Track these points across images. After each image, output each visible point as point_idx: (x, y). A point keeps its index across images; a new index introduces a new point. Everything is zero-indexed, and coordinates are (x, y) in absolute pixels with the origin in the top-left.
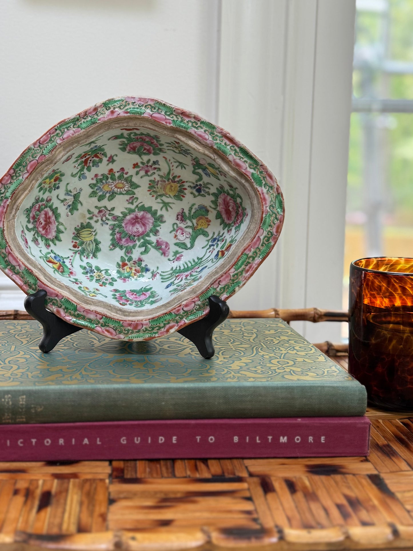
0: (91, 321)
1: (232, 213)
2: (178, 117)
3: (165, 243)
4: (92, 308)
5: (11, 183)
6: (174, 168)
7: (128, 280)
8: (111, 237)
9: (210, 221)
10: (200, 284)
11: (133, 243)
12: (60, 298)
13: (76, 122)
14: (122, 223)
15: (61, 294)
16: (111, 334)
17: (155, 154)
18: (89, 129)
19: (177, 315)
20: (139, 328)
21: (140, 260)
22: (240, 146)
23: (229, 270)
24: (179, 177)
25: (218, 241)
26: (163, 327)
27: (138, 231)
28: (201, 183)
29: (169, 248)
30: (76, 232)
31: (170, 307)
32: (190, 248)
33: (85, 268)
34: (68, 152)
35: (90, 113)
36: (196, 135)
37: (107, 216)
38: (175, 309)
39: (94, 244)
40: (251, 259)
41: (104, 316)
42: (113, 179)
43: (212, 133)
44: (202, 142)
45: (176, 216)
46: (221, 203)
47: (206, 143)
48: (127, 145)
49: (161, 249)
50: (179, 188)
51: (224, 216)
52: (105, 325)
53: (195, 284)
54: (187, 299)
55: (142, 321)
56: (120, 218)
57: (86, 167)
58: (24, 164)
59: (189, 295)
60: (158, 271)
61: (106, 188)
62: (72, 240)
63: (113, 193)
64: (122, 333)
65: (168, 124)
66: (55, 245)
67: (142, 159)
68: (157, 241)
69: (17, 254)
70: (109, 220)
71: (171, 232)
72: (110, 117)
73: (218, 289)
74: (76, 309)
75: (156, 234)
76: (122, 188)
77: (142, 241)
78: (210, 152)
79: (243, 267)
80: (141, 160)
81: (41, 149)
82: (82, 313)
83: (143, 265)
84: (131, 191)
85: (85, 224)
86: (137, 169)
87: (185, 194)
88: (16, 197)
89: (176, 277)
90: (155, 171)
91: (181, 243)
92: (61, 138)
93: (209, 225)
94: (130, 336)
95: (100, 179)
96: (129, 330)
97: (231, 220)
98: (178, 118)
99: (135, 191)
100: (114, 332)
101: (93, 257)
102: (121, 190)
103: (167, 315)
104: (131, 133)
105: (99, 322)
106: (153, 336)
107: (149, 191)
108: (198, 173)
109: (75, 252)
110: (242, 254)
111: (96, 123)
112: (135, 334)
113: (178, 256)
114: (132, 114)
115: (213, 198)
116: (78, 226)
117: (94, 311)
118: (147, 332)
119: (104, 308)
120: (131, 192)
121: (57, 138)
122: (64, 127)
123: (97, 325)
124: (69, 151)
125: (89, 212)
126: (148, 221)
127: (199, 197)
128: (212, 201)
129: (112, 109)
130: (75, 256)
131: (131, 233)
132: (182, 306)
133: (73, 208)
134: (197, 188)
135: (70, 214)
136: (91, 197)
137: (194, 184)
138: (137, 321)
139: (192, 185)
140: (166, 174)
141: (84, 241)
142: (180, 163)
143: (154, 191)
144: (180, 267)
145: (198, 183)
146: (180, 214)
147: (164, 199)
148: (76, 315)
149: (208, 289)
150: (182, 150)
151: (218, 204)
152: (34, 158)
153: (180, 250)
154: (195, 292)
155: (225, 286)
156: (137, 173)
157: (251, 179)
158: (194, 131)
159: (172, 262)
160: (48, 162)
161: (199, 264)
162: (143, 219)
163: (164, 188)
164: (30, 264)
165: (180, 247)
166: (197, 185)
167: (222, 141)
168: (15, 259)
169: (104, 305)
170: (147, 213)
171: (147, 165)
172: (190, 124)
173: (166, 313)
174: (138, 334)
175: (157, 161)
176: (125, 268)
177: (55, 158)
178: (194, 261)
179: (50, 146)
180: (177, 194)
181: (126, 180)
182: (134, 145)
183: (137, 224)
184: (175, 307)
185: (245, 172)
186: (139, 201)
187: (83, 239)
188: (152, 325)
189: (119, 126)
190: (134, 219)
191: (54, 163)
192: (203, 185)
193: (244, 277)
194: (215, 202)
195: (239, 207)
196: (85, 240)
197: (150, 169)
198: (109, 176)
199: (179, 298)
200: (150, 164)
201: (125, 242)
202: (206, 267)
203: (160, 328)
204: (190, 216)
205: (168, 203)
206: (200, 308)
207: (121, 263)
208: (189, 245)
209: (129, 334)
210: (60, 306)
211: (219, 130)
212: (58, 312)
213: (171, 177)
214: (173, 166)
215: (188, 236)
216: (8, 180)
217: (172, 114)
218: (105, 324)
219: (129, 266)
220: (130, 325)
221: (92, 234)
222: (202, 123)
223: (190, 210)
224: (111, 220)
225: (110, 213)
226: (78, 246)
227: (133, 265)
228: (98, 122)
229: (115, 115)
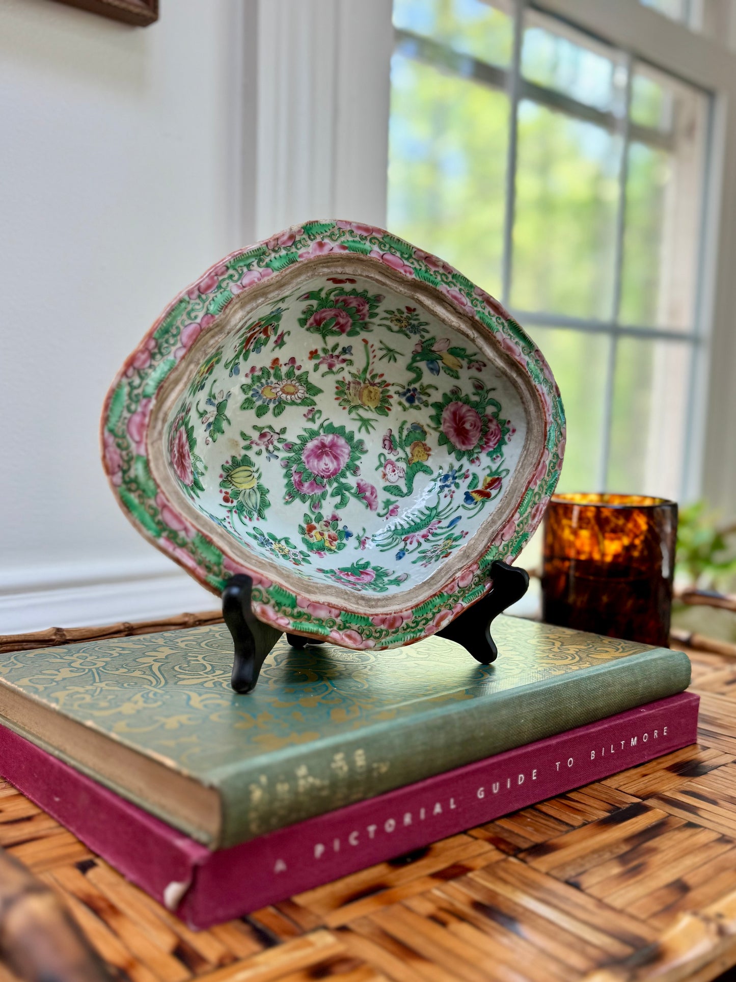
0: (320, 621)
1: (471, 433)
2: (421, 263)
3: (370, 488)
4: (322, 599)
5: (151, 366)
6: (376, 360)
7: (325, 554)
8: (286, 481)
9: (430, 449)
10: (472, 542)
11: (321, 489)
12: (266, 586)
13: (262, 257)
14: (300, 454)
15: (267, 578)
16: (354, 640)
17: (350, 334)
18: (285, 271)
19: (451, 596)
20: (397, 624)
21: (335, 519)
22: (509, 318)
23: (513, 516)
24: (382, 375)
25: (454, 478)
26: (431, 619)
27: (328, 469)
28: (417, 386)
29: (376, 497)
30: (225, 474)
31: (435, 584)
32: (406, 495)
33: (255, 537)
34: (248, 313)
35: (284, 243)
36: (450, 296)
37: (276, 443)
38: (447, 586)
39: (259, 495)
40: (537, 497)
41: (343, 610)
42: (278, 377)
43: (469, 295)
44: (458, 308)
45: (381, 442)
46: (447, 418)
47: (464, 310)
48: (311, 315)
49: (365, 498)
50: (381, 395)
51: (454, 439)
52: (345, 627)
53: (464, 543)
54: (461, 568)
55: (401, 612)
56: (297, 446)
57: (244, 351)
58: (174, 332)
59: (460, 561)
60: (366, 535)
61: (268, 394)
62: (219, 489)
63: (280, 403)
64: (372, 638)
65: (408, 275)
66: (198, 497)
67: (325, 342)
68: (359, 485)
69: (177, 509)
70: (278, 449)
71: (377, 469)
72: (318, 253)
73: (501, 548)
74: (294, 604)
75: (355, 472)
76: (292, 394)
77: (335, 485)
78: (467, 326)
79: (529, 510)
80: (324, 345)
81: (204, 302)
82: (305, 610)
83: (340, 527)
84: (309, 398)
85: (239, 458)
86: (315, 362)
87: (391, 405)
88: (164, 393)
89: (405, 540)
90: (344, 365)
91: (393, 486)
92: (239, 283)
93: (429, 455)
94: (383, 641)
95: (258, 376)
96: (381, 632)
97: (470, 444)
98: (420, 266)
99: (316, 399)
100: (358, 637)
101: (259, 518)
102: (293, 396)
103: (436, 597)
104: (335, 289)
105: (334, 623)
106: (418, 636)
107: (337, 399)
108: (417, 368)
109: (229, 509)
110: (526, 489)
111: (297, 261)
112: (391, 637)
113: (391, 507)
114: (352, 252)
115: (432, 411)
116: (227, 462)
117: (326, 604)
118: (408, 630)
119: (337, 596)
120: (309, 401)
121: (232, 284)
122: (242, 264)
123: (332, 629)
124: (252, 310)
125: (244, 436)
126: (342, 451)
127: (412, 410)
128: (431, 417)
129: (319, 239)
130: (232, 517)
131: (317, 473)
132: (457, 581)
133: (215, 428)
134: (409, 394)
135: (210, 439)
136: (244, 408)
137: (404, 387)
138: (395, 613)
139: (401, 390)
140: (361, 371)
141: (240, 489)
142: (390, 350)
143: (345, 400)
144: (401, 525)
145: (411, 387)
146: (388, 438)
147: (361, 412)
148: (295, 614)
149: (487, 549)
150: (411, 324)
151: (442, 421)
152: (193, 320)
153: (393, 498)
154: (468, 557)
155: (509, 543)
156: (316, 368)
157: (527, 372)
158: (447, 289)
159: (385, 518)
160: (216, 330)
161: (436, 517)
162: (334, 448)
163: (361, 397)
164: (203, 526)
165: (391, 493)
166: (409, 390)
167: (484, 309)
168: (177, 517)
169: (336, 592)
170: (338, 437)
171: (332, 355)
172: (439, 278)
173: (435, 595)
174: (395, 635)
175: (350, 347)
176: (313, 533)
177: (228, 322)
178: (422, 513)
179: (220, 298)
180: (379, 405)
181: (299, 379)
182: (324, 315)
183: (324, 456)
184: (447, 583)
185: (519, 360)
186: (323, 417)
187: (238, 485)
188: (416, 617)
189: (329, 271)
190: (320, 449)
191: (226, 331)
192: (419, 390)
193: (531, 525)
194: (437, 419)
195: (490, 421)
196: (242, 487)
197: (336, 361)
198: (272, 371)
199: (447, 568)
200: (336, 353)
201: (308, 488)
202: (459, 518)
203: (427, 621)
204: (401, 442)
205: (368, 420)
206: (480, 581)
207: (305, 526)
208: (405, 490)
209: (382, 638)
210: (265, 600)
211: (479, 291)
212: (264, 612)
213: (368, 376)
214: (375, 356)
215: (401, 475)
216: (144, 362)
217: (410, 256)
218: (345, 624)
219: (319, 529)
220: (383, 621)
221: (252, 476)
222: (454, 276)
223: (401, 432)
224: (282, 451)
225: (280, 438)
226: (231, 499)
227: (325, 528)
228: (299, 260)
229: (325, 251)
